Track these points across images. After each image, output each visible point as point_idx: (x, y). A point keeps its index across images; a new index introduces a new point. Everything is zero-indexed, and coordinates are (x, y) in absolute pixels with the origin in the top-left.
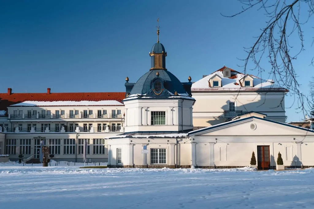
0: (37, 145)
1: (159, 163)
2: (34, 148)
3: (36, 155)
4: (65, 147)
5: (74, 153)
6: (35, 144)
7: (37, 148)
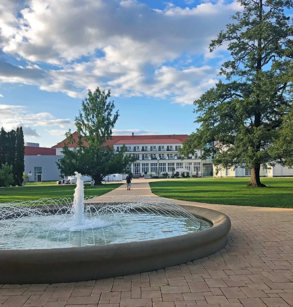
0: (135, 167)
1: (249, 175)
2: (133, 169)
3: (135, 173)
4: (151, 168)
5: (155, 171)
6: (134, 166)
7: (135, 169)
